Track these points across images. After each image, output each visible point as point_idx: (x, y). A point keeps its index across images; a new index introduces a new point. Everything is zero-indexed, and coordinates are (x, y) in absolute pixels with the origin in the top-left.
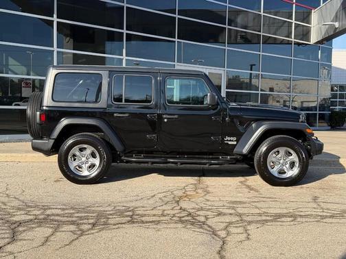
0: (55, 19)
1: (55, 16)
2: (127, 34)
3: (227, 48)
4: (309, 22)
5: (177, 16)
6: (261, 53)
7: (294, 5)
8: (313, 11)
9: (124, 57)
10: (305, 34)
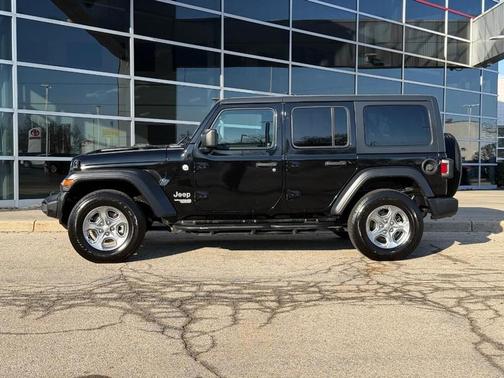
0: (131, 35)
1: (131, 30)
2: (225, 54)
3: (357, 74)
4: (466, 36)
5: (291, 29)
6: (403, 81)
7: (447, 12)
8: (472, 20)
9: (222, 87)
10: (461, 52)
